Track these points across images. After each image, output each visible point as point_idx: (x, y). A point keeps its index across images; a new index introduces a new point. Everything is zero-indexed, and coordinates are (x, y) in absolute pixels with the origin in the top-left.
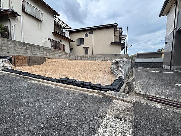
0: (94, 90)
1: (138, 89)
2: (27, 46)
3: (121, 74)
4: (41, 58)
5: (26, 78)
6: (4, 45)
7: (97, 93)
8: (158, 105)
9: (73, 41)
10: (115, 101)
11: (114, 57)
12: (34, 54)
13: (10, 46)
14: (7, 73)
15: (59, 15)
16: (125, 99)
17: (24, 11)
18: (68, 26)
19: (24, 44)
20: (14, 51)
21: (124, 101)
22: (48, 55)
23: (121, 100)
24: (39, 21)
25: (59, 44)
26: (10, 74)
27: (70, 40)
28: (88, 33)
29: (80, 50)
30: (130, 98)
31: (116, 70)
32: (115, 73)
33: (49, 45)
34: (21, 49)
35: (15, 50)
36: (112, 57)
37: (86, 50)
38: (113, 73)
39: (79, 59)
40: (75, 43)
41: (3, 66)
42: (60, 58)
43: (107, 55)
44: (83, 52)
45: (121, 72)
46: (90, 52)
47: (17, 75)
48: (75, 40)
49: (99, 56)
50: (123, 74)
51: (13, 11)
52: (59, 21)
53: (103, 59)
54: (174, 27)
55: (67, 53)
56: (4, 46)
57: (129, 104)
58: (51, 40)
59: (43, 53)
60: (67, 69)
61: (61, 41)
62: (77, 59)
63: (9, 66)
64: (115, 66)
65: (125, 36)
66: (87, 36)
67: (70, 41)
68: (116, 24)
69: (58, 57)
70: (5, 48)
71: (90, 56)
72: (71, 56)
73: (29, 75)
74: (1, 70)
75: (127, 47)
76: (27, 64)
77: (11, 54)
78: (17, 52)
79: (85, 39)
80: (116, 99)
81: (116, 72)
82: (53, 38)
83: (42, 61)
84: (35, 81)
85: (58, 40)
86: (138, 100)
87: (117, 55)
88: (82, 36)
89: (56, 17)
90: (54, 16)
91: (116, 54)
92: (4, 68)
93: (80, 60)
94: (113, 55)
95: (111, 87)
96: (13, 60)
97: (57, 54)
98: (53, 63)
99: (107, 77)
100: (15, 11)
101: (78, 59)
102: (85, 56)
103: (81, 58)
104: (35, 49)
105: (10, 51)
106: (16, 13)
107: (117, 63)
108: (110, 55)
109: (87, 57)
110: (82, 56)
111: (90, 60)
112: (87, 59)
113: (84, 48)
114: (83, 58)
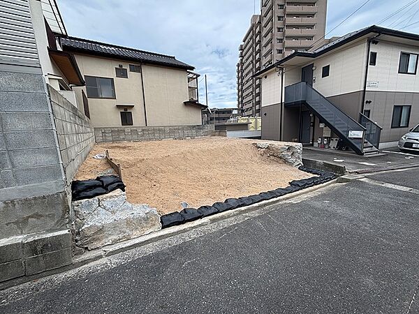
11: (195, 131)
28: (126, 66)
36: (193, 131)
37: (126, 114)
43: (183, 128)
44: (115, 120)
45: (299, 158)
46: (137, 119)
49: (167, 129)
53: (177, 135)
64: (289, 153)
66: (122, 73)
71: (143, 130)
74: (164, 228)
79: (117, 81)
81: (292, 160)
88: (105, 70)
91: (198, 126)
93: (113, 141)
94: (194, 126)
102: (128, 128)
107: (289, 148)
108: (189, 126)
109: (135, 132)
110: (119, 131)
111: (147, 140)
112: (135, 137)
113: (118, 107)
114: (121, 137)
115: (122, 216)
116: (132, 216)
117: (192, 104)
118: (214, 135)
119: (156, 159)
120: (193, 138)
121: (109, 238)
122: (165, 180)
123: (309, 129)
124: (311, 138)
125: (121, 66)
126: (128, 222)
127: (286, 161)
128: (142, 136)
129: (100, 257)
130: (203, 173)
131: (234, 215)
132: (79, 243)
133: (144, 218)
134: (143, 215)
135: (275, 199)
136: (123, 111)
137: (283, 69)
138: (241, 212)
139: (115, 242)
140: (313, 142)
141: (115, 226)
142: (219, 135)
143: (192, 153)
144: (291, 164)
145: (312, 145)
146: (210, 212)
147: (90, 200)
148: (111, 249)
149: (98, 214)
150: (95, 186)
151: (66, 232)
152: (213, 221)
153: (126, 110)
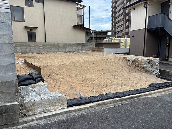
3: (157, 71)
11: (80, 47)
36: (79, 47)
43: (72, 45)
44: (24, 37)
45: (157, 69)
46: (39, 37)
49: (60, 45)
53: (67, 50)
66: (29, 3)
71: (43, 45)
81: (151, 70)
87: (84, 44)
91: (82, 43)
93: (22, 53)
94: (80, 44)
102: (32, 44)
107: (150, 62)
108: (77, 44)
109: (37, 46)
110: (26, 46)
112: (37, 50)
113: (26, 28)
114: (28, 50)
115: (45, 97)
116: (51, 98)
117: (79, 27)
118: (94, 51)
119: (56, 66)
120: (78, 52)
121: (38, 110)
122: (63, 80)
123: (166, 49)
124: (167, 55)
126: (49, 101)
127: (147, 71)
128: (43, 49)
129: (33, 120)
130: (89, 76)
131: (112, 103)
132: (22, 111)
133: (58, 100)
134: (57, 97)
135: (139, 95)
136: (29, 31)
137: (147, 3)
138: (116, 101)
139: (41, 113)
140: (168, 57)
141: (42, 102)
142: (98, 51)
143: (80, 63)
144: (151, 73)
145: (168, 60)
146: (96, 99)
147: (27, 86)
148: (39, 116)
149: (31, 95)
150: (29, 79)
151: (17, 103)
152: (98, 105)
153: (31, 30)
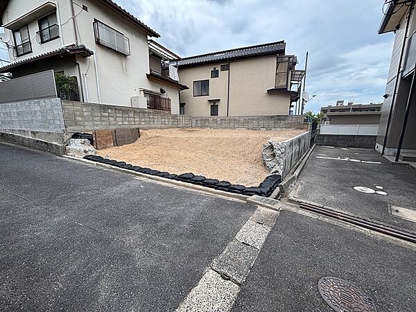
0: (233, 194)
1: (293, 194)
2: (110, 111)
3: (277, 168)
4: (132, 130)
5: (128, 172)
6: (78, 113)
7: (237, 197)
8: (308, 213)
9: (186, 88)
10: (259, 207)
11: (273, 122)
12: (120, 123)
13: (85, 114)
14: (95, 163)
15: (157, 36)
16: (272, 206)
17: (98, 42)
18: (175, 56)
19: (105, 108)
20: (91, 123)
21: (270, 208)
22: (142, 123)
23: (268, 207)
24: (122, 55)
25: (160, 98)
26: (101, 166)
27: (181, 85)
28: (218, 68)
29: (200, 106)
30: (279, 205)
31: (269, 160)
32: (268, 164)
33: (143, 103)
34: (101, 117)
35: (93, 120)
36: (270, 122)
37: (214, 105)
38: (265, 164)
39: (200, 125)
40: (190, 92)
41: (85, 152)
42: (163, 126)
43: (259, 119)
44: (207, 111)
45: (279, 164)
46: (222, 110)
47: (113, 167)
48: (190, 85)
49: (242, 119)
50: (282, 167)
51: (84, 48)
52: (156, 47)
53: (251, 125)
54: (400, 67)
55: (176, 116)
56: (79, 116)
57: (276, 212)
58: (146, 92)
59: (135, 121)
60: (182, 153)
61: (162, 91)
62: (194, 125)
63: (91, 150)
64: (268, 153)
65: (302, 72)
66: (215, 74)
67: (180, 87)
68: (282, 42)
69: (159, 126)
70: (80, 119)
71: (221, 120)
72: (183, 121)
73: (130, 167)
74: (84, 158)
75: (303, 100)
76: (112, 144)
77: (89, 128)
78: (96, 123)
79: (211, 81)
80: (261, 205)
81: (270, 163)
82: (149, 87)
83: (134, 135)
84: (145, 179)
85: (157, 90)
86: (287, 207)
87: (281, 118)
88: (204, 74)
89: (151, 41)
90: (149, 38)
91: (278, 116)
92: (86, 154)
93: (201, 127)
94: (272, 117)
95: (258, 190)
96: (94, 139)
97: (157, 119)
98: (155, 140)
99: (254, 170)
100: (87, 47)
101: (196, 127)
102: (215, 117)
103: (203, 123)
104: (121, 115)
105: (86, 123)
106: (87, 51)
107: (272, 146)
108: (267, 117)
109: (215, 121)
111: (223, 128)
112: (215, 125)
113: (210, 101)
114: (206, 124)
120: (268, 129)
125: (215, 69)
128: (220, 124)
144: (269, 169)
149: (72, 144)
153: (215, 103)
